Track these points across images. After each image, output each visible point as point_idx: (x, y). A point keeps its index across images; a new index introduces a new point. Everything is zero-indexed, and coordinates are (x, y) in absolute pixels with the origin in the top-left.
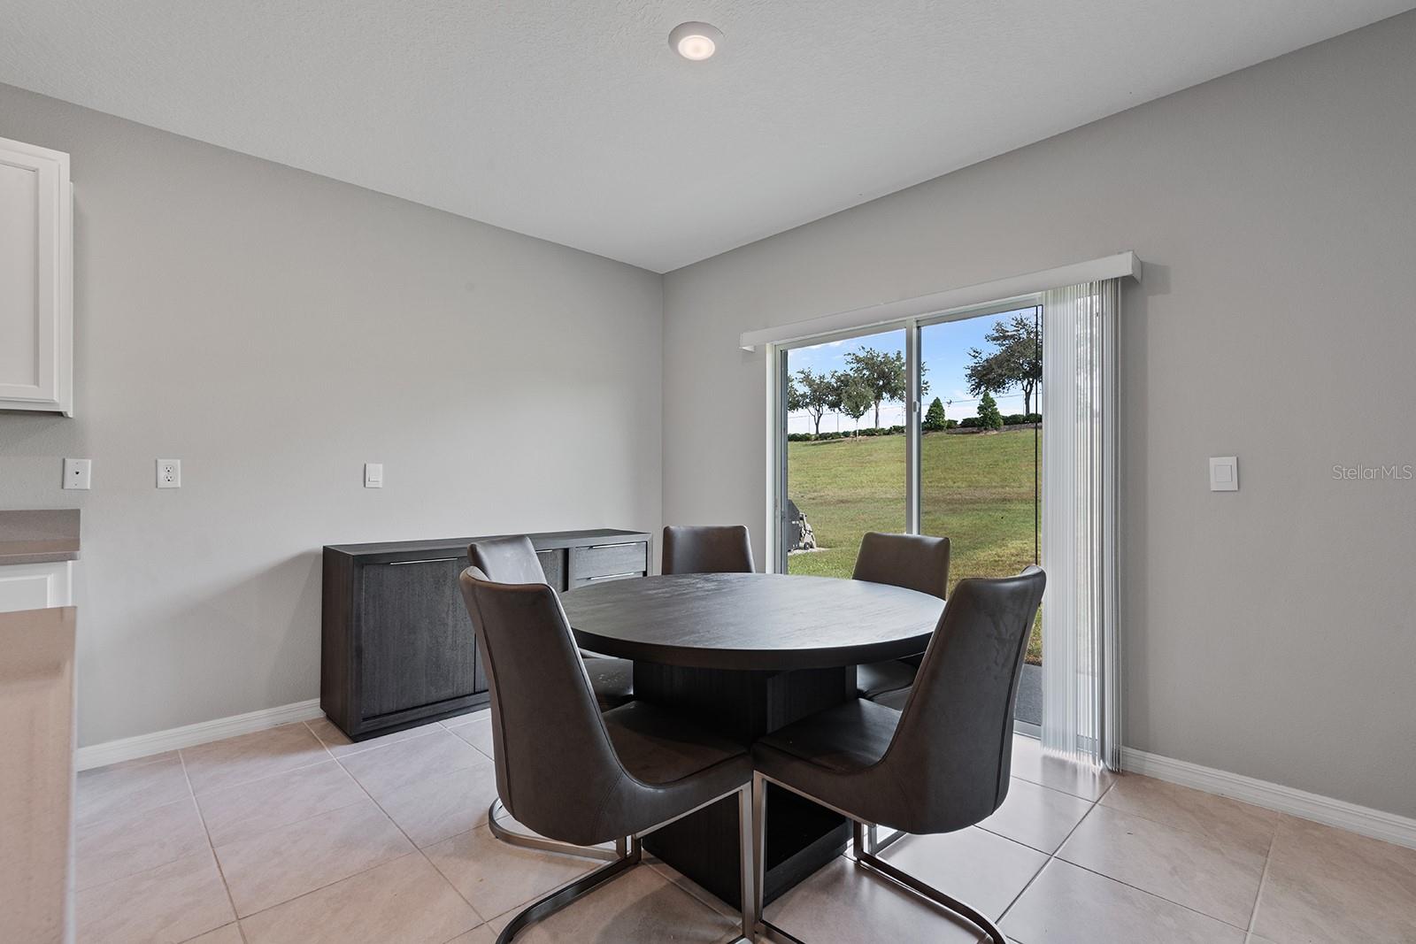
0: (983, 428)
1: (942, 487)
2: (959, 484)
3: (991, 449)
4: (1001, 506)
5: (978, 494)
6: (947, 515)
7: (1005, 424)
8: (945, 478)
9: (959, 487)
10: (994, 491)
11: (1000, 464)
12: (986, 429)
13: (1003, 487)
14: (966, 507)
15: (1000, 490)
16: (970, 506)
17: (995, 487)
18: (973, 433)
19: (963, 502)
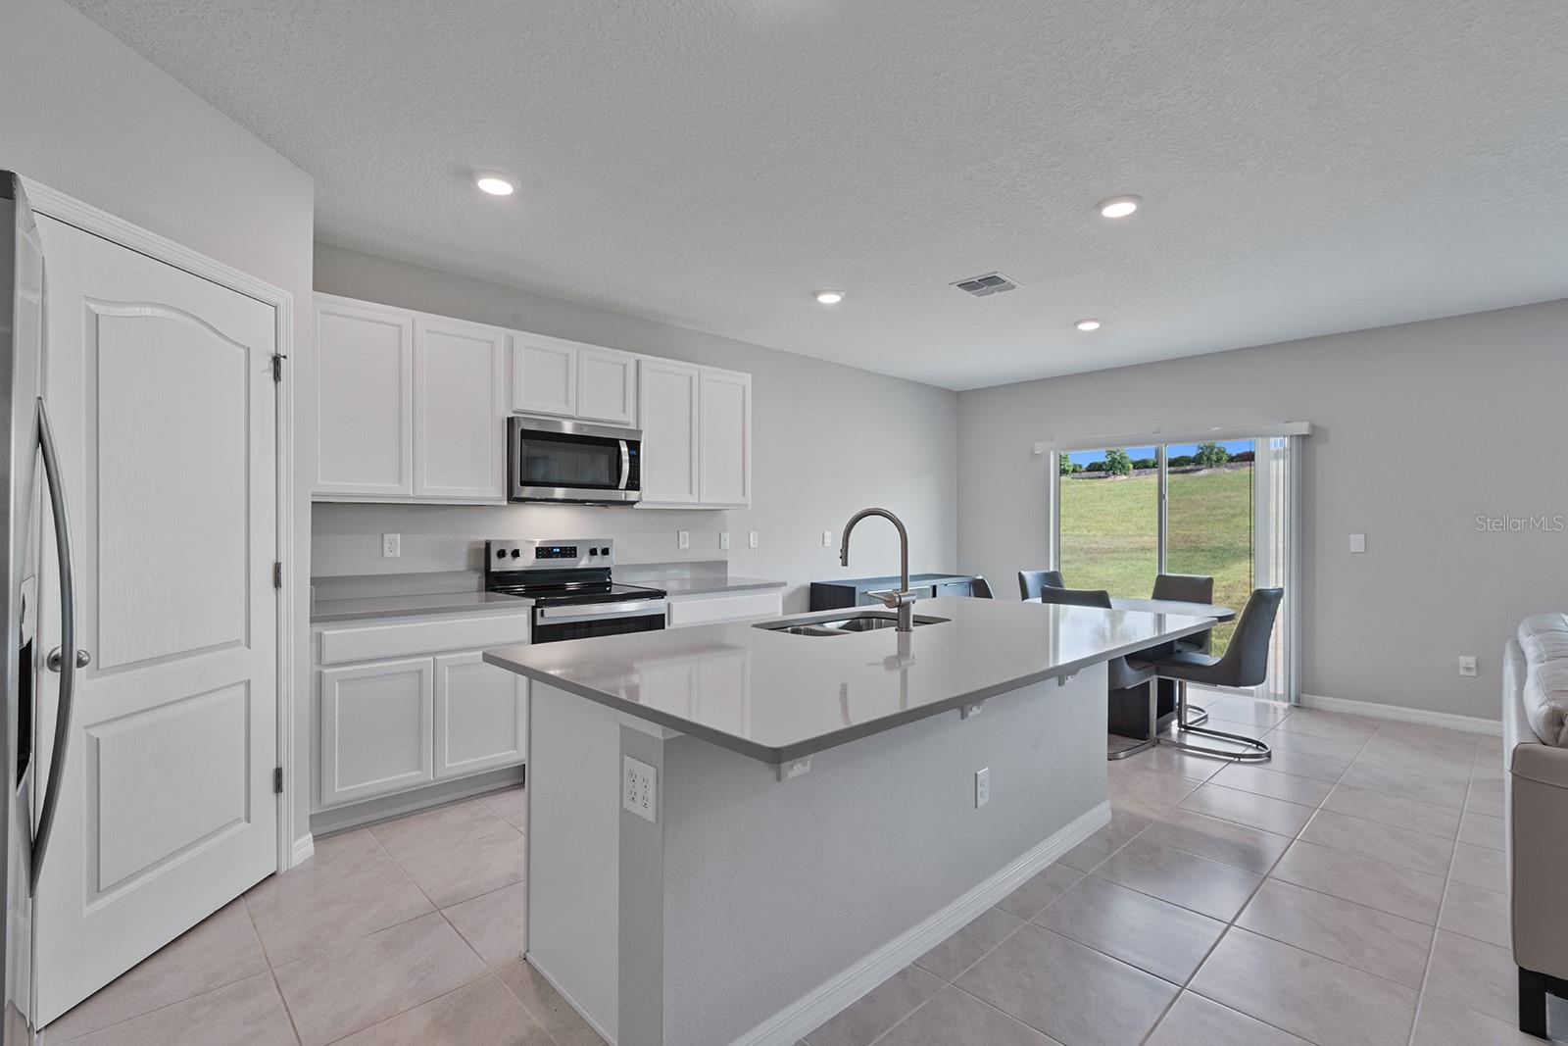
0: (1111, 472)
1: (1077, 536)
2: (1094, 532)
3: (1123, 496)
4: (1142, 556)
5: (1116, 543)
6: (1089, 564)
7: (1134, 468)
8: (1078, 526)
9: (1095, 536)
10: (1132, 540)
11: (1134, 511)
12: (1114, 474)
13: (1141, 536)
14: (1105, 556)
15: (1139, 539)
16: (1110, 555)
17: (1132, 536)
18: (1100, 477)
19: (1103, 551)
